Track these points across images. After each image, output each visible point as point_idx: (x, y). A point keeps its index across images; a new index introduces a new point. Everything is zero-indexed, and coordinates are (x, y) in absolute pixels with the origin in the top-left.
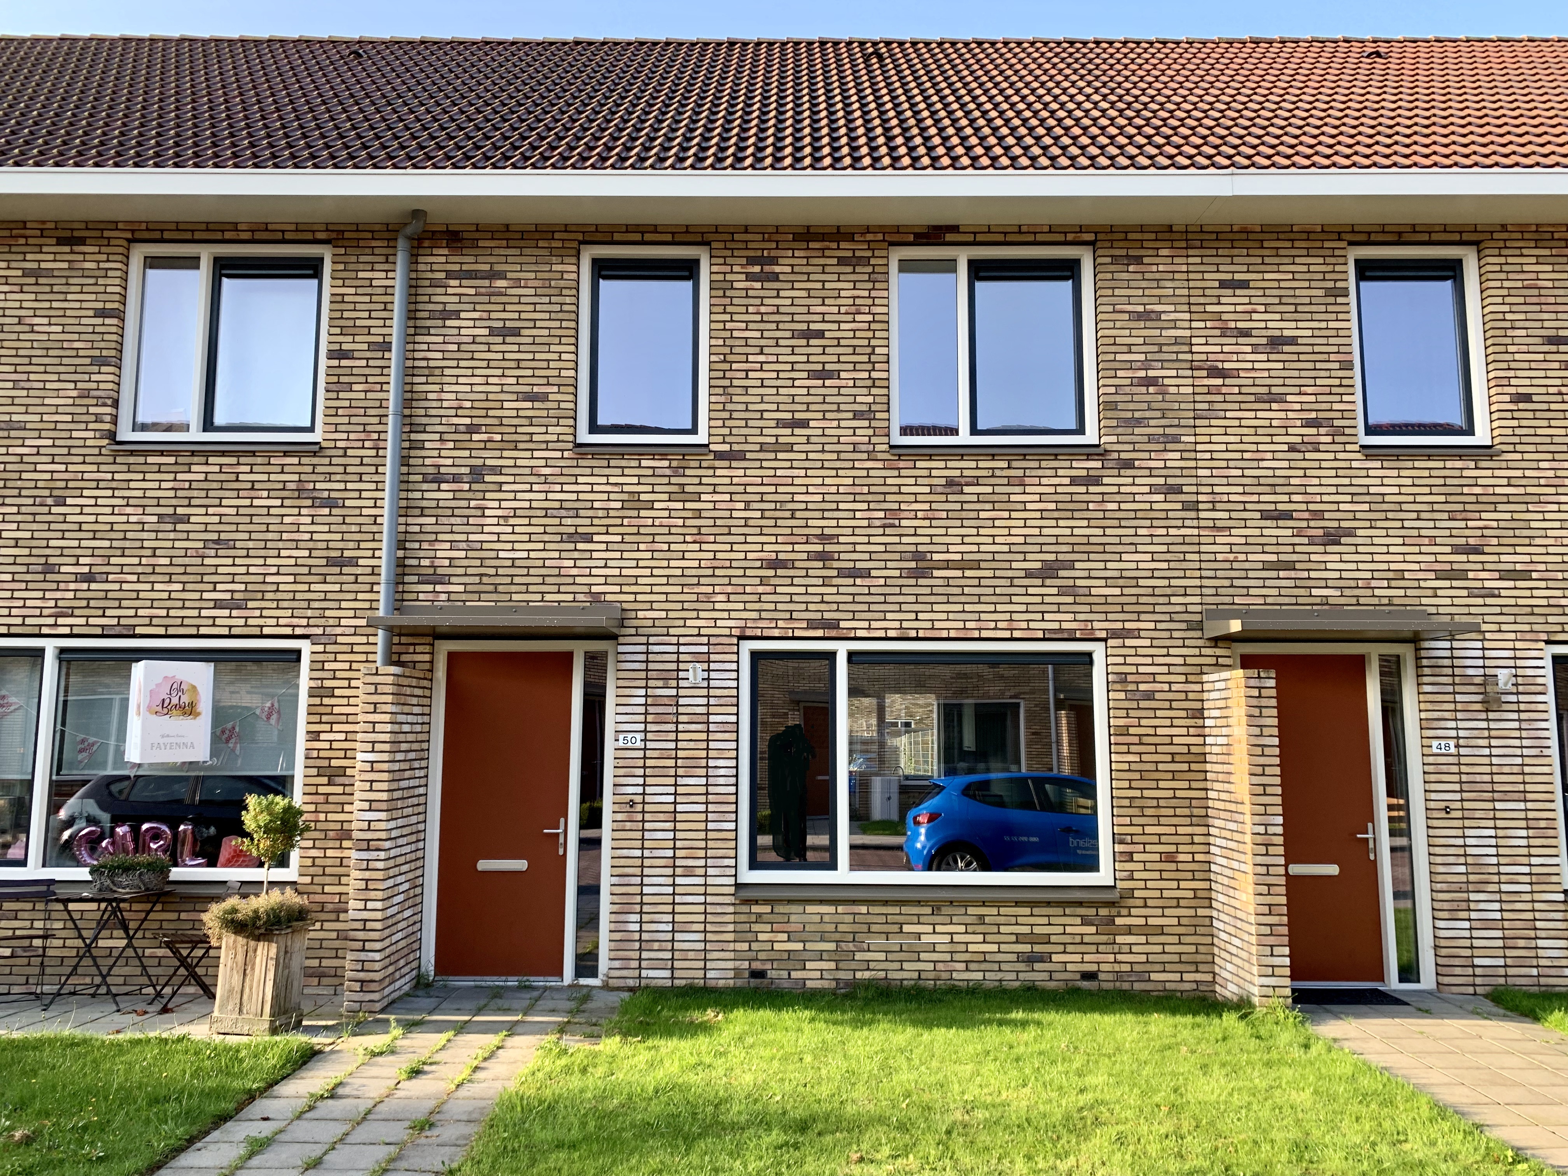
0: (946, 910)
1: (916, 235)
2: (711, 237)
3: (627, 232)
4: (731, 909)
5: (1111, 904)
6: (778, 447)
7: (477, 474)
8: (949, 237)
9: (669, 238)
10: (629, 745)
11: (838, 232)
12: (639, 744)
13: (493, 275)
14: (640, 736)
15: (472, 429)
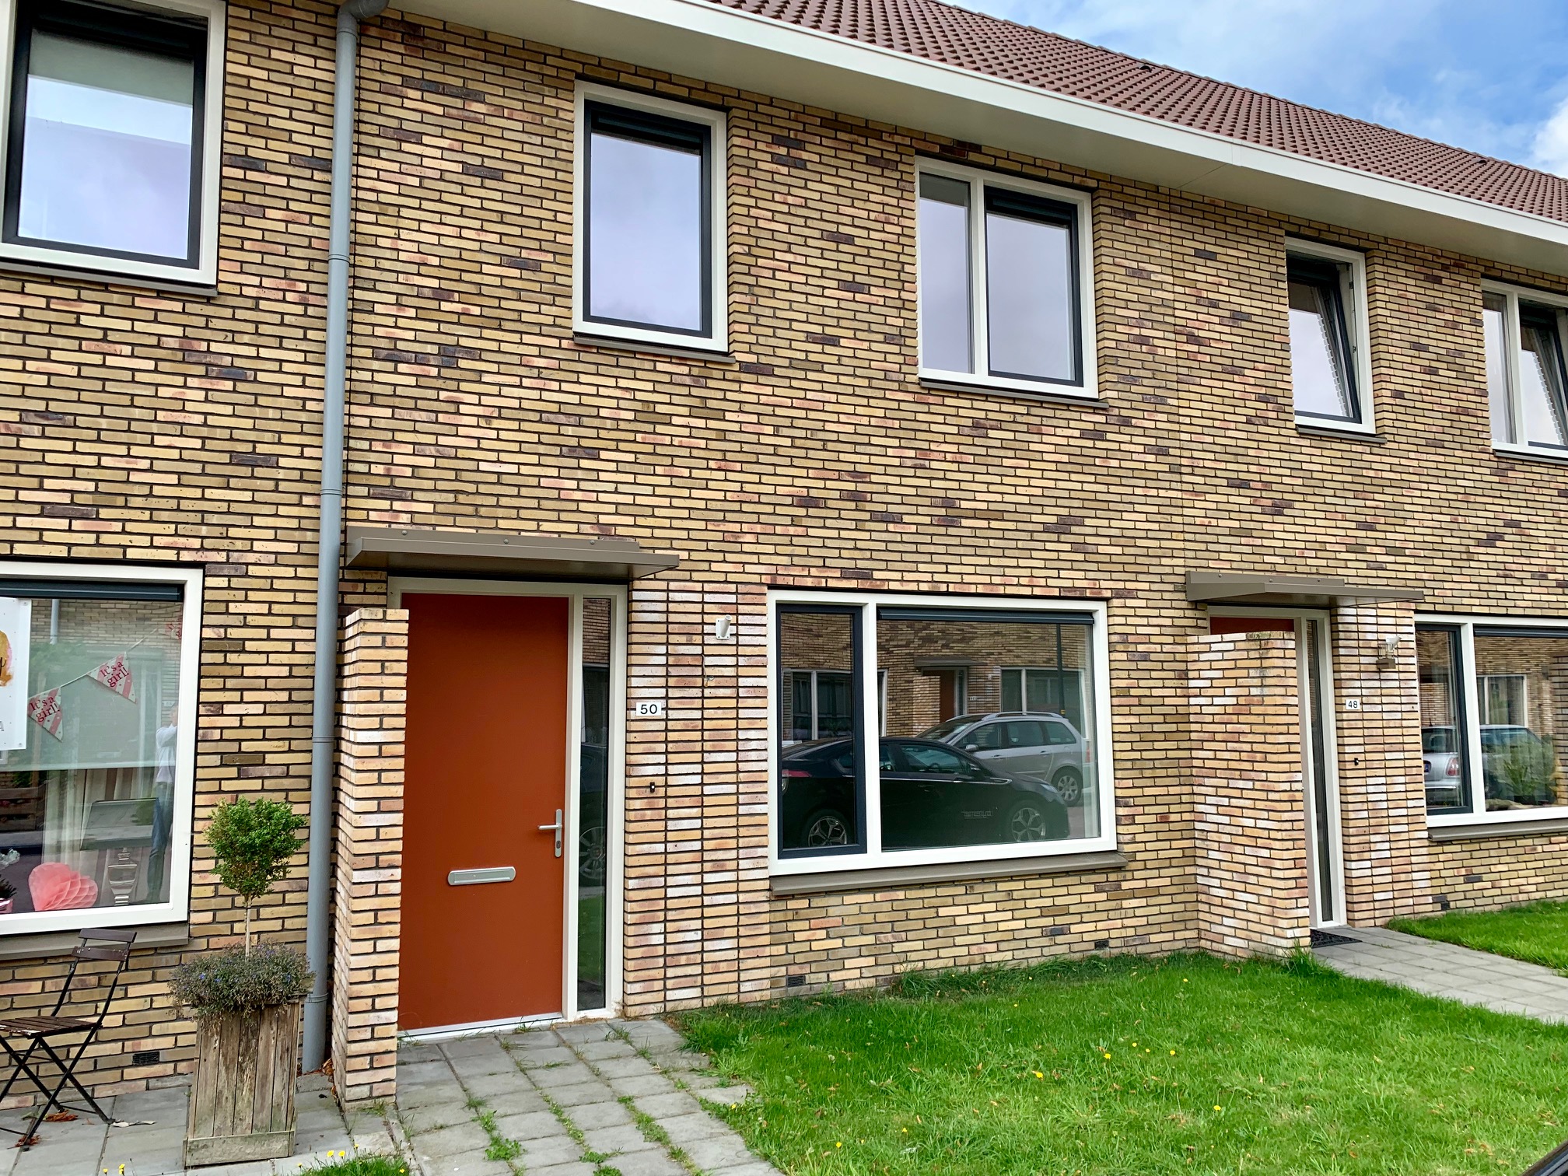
0: (979, 888)
1: (942, 147)
2: (732, 102)
3: (636, 74)
4: (766, 907)
5: (1118, 869)
6: (807, 366)
7: (449, 356)
8: (973, 156)
9: (685, 92)
10: (649, 715)
11: (867, 127)
12: (661, 714)
13: (468, 95)
14: (660, 704)
15: (441, 295)
